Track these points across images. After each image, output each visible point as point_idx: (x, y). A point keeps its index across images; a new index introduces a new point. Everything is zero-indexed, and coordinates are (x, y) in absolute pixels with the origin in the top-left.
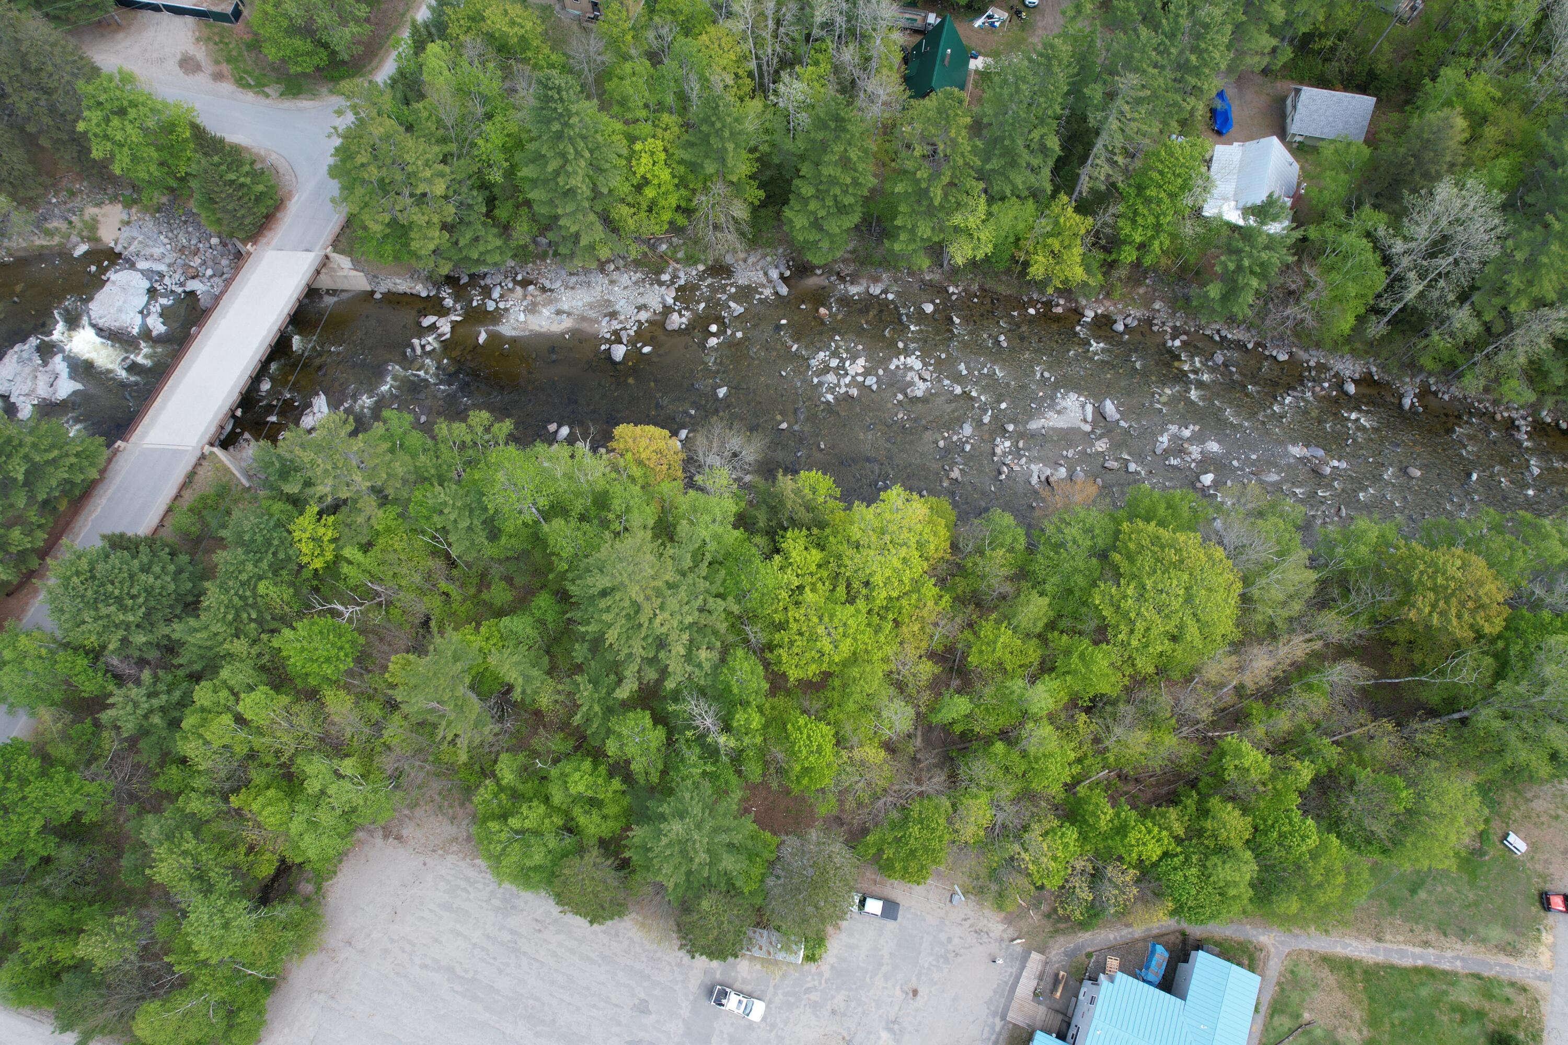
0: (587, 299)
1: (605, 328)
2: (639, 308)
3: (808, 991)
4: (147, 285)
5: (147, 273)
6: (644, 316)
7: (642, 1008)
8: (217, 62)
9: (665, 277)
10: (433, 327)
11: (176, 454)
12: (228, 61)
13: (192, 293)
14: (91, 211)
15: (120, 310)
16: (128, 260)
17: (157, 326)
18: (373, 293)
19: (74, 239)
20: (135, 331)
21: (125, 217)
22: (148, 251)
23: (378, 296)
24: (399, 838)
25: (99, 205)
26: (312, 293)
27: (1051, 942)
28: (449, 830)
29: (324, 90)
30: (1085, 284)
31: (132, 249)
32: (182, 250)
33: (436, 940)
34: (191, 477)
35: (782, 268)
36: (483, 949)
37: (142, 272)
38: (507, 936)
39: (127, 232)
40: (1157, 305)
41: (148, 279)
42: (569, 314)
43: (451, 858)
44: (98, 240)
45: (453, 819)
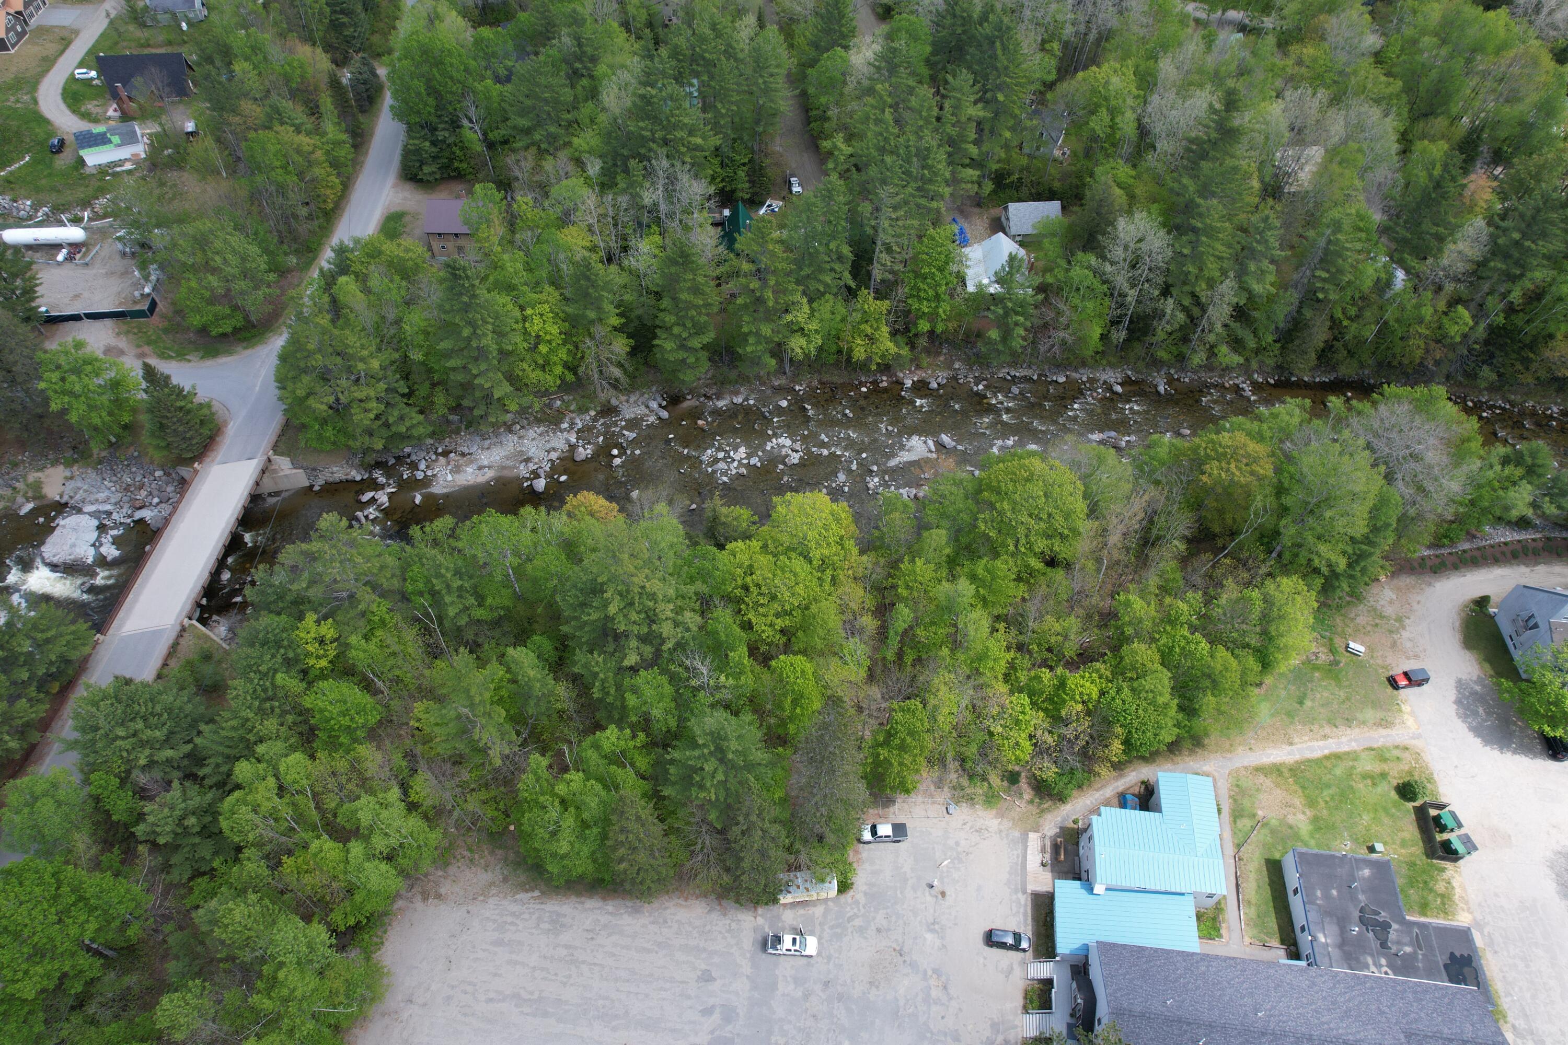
0: (503, 453)
1: (523, 471)
2: (548, 452)
3: (850, 919)
4: (96, 523)
5: (94, 515)
6: (554, 455)
7: (706, 977)
8: (138, 346)
9: (565, 425)
10: (373, 500)
11: (156, 634)
12: (148, 344)
13: (141, 521)
14: (32, 477)
15: (74, 545)
16: (74, 508)
17: (110, 551)
18: (312, 486)
19: (20, 499)
20: (90, 560)
21: (68, 474)
22: (93, 497)
23: (317, 488)
24: (439, 896)
25: (41, 469)
26: (255, 498)
27: (1041, 821)
28: (484, 877)
29: (239, 349)
30: (898, 356)
31: (78, 497)
32: (127, 489)
33: (495, 975)
34: (175, 646)
35: (659, 399)
36: (543, 969)
37: (89, 514)
38: (563, 952)
39: (71, 485)
40: (957, 366)
41: (98, 518)
42: (490, 467)
43: (492, 901)
44: (44, 497)
45: (486, 868)
